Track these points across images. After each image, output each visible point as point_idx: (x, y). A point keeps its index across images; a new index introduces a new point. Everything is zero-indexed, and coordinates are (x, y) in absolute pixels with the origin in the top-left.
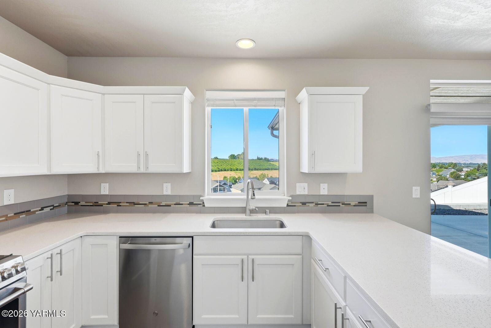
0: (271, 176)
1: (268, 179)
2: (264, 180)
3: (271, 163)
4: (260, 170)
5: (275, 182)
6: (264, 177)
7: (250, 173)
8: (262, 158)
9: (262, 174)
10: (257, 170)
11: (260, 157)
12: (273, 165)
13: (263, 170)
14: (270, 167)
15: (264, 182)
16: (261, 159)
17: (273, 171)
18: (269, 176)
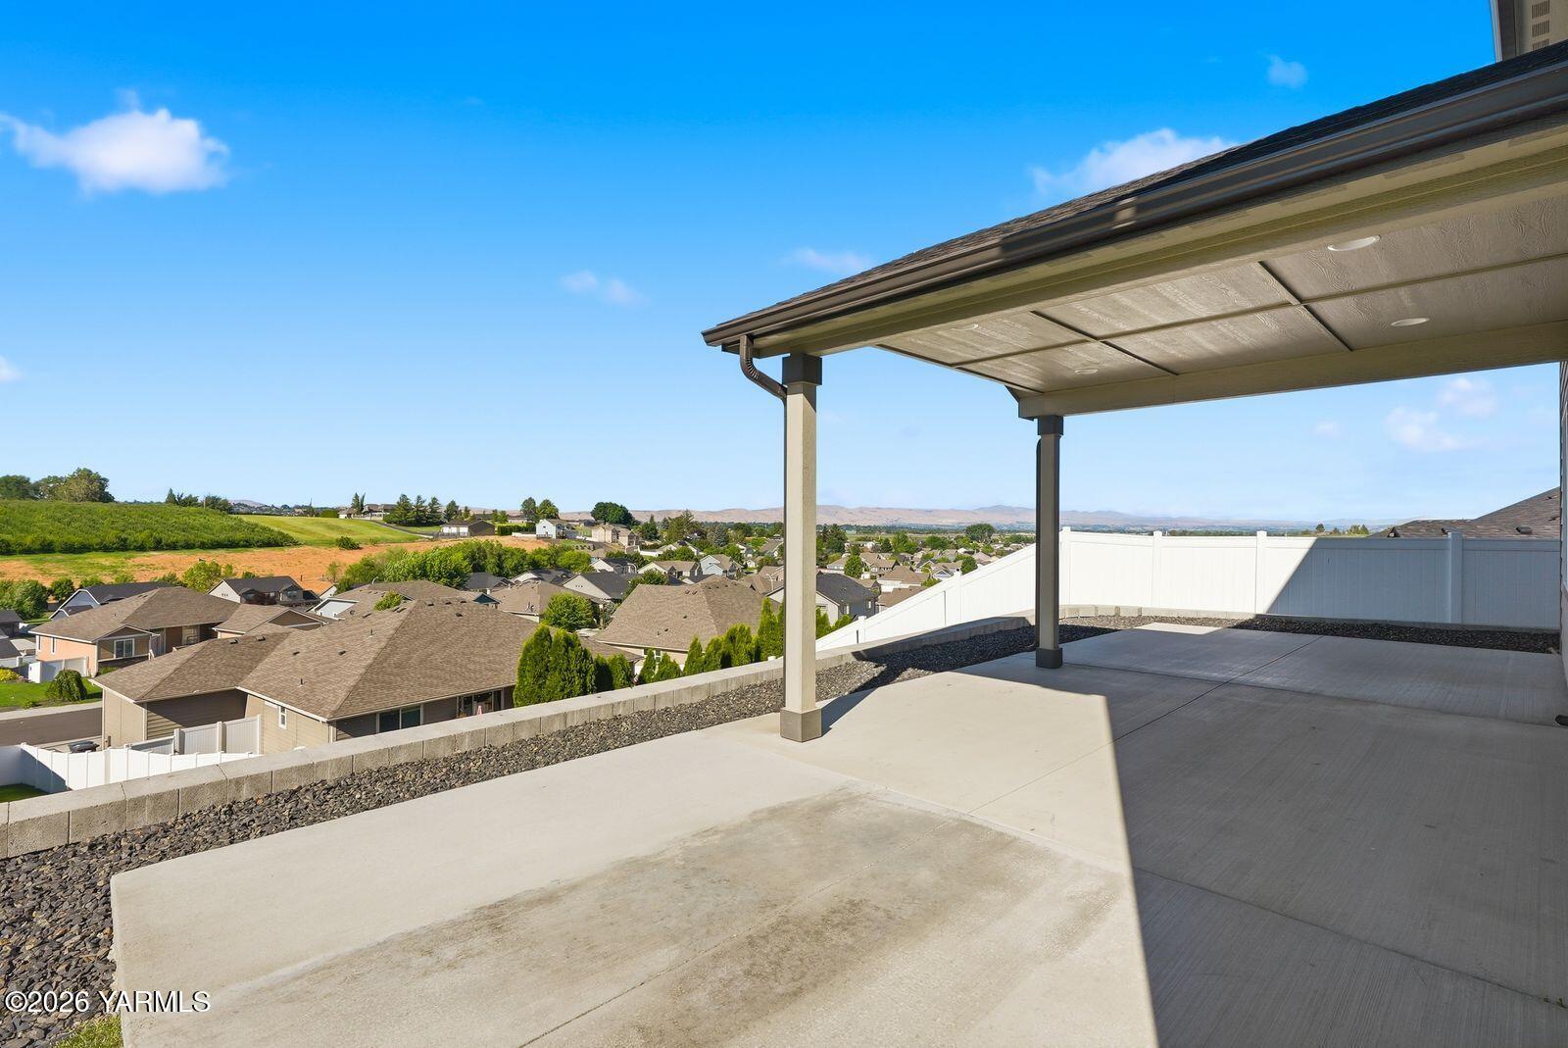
0: (247, 574)
1: (233, 584)
2: (212, 587)
3: (245, 518)
4: (189, 546)
5: (272, 594)
6: (213, 574)
7: (130, 562)
8: (196, 499)
9: (202, 567)
10: (173, 547)
11: (184, 490)
12: (253, 527)
13: (203, 546)
14: (239, 536)
15: (216, 593)
16: (190, 502)
17: (256, 551)
18: (234, 571)
